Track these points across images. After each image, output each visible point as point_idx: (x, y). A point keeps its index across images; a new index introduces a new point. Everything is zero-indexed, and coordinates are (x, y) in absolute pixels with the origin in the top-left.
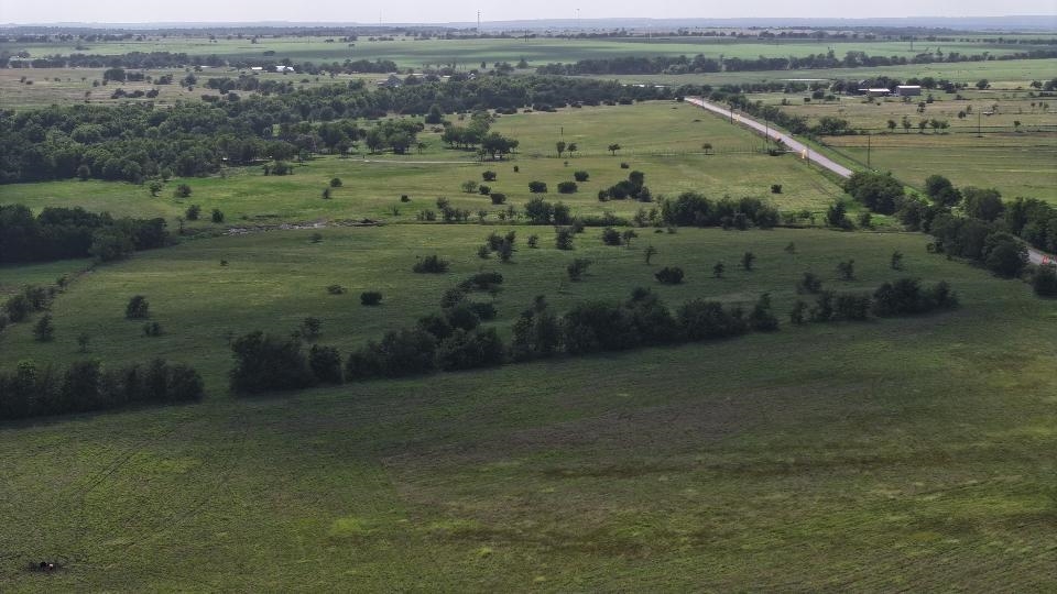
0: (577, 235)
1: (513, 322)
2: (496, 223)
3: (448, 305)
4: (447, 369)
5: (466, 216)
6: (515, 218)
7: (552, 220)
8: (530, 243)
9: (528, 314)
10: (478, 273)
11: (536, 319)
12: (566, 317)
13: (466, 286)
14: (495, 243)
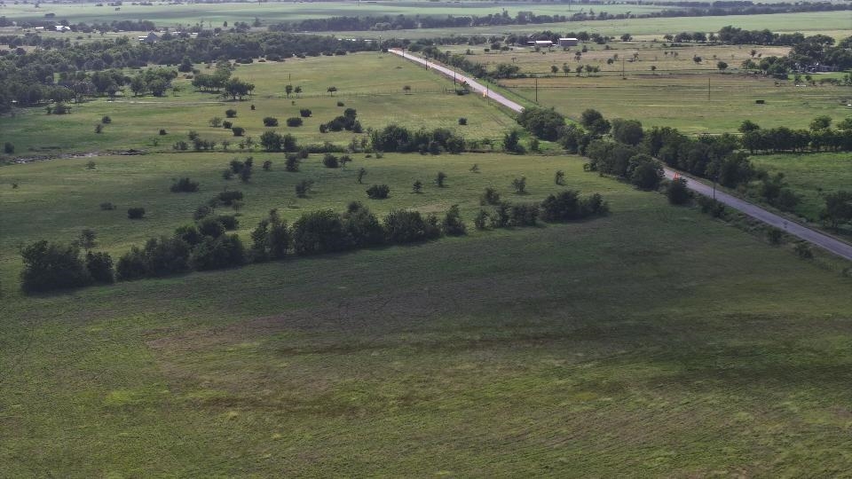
0: (303, 160)
1: (253, 230)
2: (237, 151)
3: (200, 217)
4: (201, 269)
5: (212, 146)
6: (253, 147)
7: (282, 148)
8: (264, 167)
9: (264, 224)
10: (223, 192)
11: (270, 227)
12: (294, 227)
13: (213, 204)
14: (236, 166)
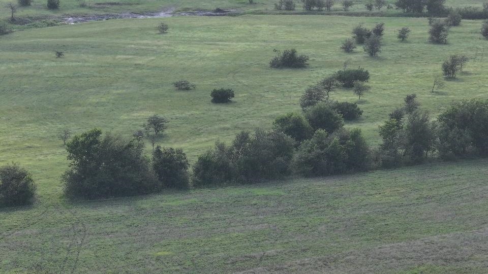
0: (453, 29)
1: (382, 124)
2: (362, 14)
3: (310, 104)
4: (307, 175)
5: (328, 7)
6: (384, 8)
7: (425, 10)
8: (400, 37)
9: (397, 115)
10: (342, 69)
11: (406, 120)
12: (440, 119)
13: (328, 84)
14: (361, 36)
